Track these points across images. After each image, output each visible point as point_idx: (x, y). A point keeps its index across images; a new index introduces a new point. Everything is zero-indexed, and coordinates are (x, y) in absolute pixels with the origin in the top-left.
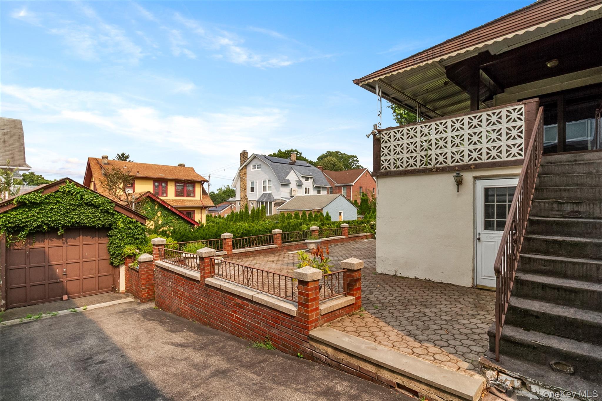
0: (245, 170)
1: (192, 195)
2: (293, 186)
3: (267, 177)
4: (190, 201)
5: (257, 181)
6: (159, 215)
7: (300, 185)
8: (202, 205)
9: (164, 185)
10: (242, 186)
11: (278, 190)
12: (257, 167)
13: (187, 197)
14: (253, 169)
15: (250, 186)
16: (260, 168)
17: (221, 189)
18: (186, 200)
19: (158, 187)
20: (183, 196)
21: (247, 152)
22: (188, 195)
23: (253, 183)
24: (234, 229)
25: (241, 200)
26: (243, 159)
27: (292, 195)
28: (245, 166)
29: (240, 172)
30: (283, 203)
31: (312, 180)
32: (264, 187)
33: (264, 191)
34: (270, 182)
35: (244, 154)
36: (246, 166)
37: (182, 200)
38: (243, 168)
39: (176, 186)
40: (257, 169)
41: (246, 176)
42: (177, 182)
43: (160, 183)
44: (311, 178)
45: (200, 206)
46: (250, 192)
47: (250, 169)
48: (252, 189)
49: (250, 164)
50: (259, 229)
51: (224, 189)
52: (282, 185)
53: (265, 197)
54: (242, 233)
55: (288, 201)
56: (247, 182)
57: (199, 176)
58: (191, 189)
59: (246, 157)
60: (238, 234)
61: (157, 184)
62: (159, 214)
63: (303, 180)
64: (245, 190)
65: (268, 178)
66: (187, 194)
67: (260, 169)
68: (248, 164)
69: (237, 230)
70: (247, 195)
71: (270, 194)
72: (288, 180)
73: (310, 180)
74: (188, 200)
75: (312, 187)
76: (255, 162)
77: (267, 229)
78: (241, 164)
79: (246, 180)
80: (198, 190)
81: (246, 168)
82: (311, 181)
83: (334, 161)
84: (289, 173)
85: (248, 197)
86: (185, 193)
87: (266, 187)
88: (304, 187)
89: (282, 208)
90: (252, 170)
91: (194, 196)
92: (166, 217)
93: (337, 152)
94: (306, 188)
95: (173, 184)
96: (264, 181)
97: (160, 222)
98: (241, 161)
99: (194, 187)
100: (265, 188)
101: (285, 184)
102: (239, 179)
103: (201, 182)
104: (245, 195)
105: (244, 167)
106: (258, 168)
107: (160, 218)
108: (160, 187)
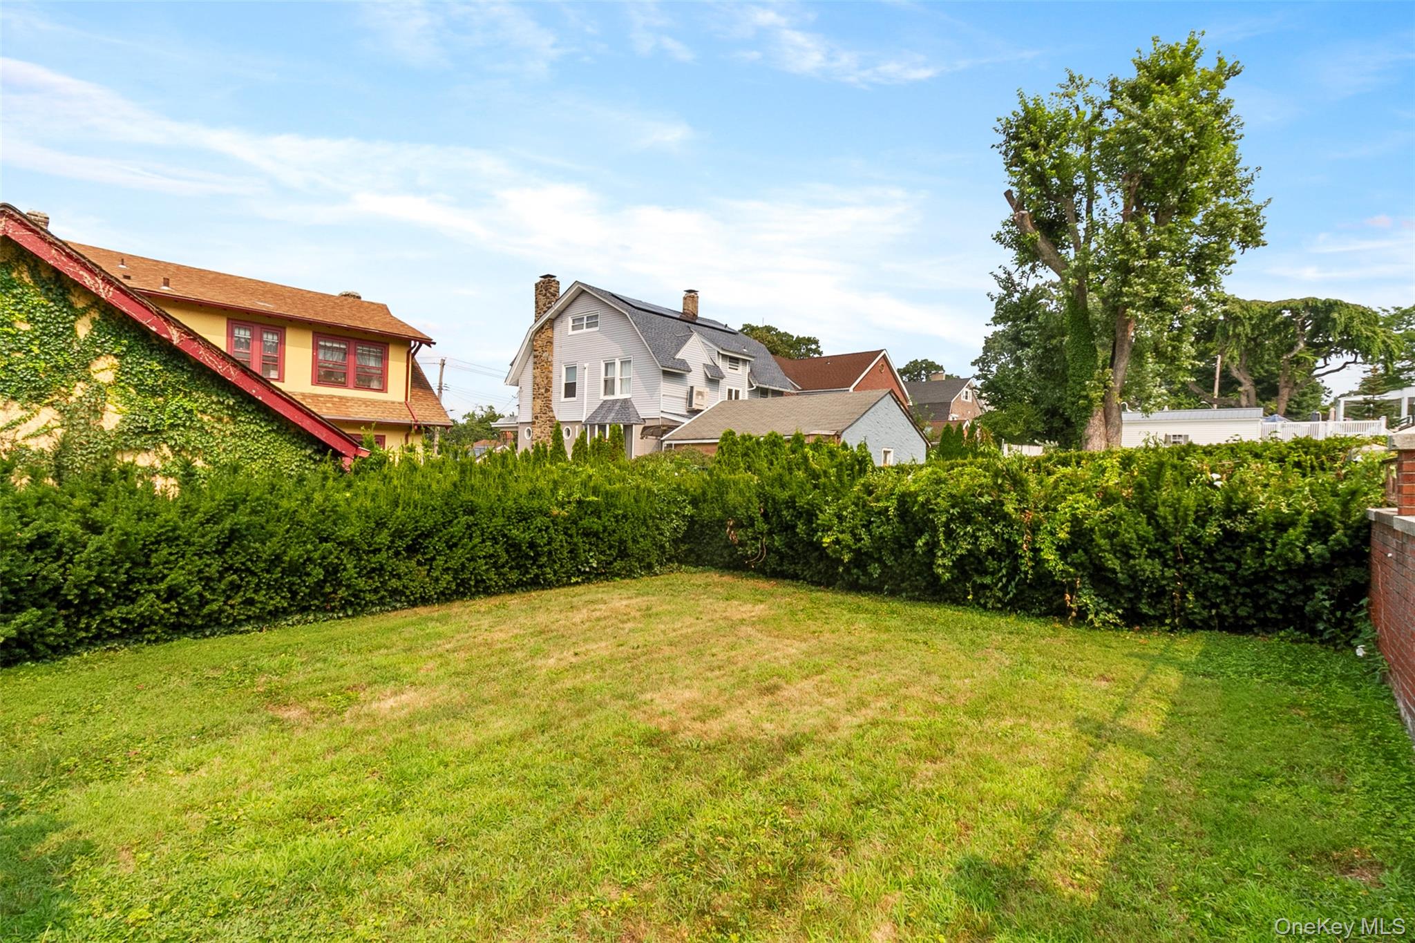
0: (549, 333)
1: (375, 385)
2: (696, 378)
3: (616, 351)
4: (365, 402)
5: (586, 365)
6: (106, 377)
7: (714, 380)
8: (408, 420)
9: (270, 338)
10: (538, 380)
11: (652, 390)
12: (585, 322)
13: (357, 387)
14: (574, 328)
15: (564, 381)
16: (596, 324)
17: (473, 415)
18: (353, 399)
19: (247, 344)
20: (343, 385)
21: (557, 279)
22: (363, 381)
23: (571, 370)
24: (539, 485)
25: (533, 423)
26: (542, 300)
27: (695, 407)
28: (549, 320)
29: (532, 340)
30: (672, 428)
31: (748, 369)
32: (606, 381)
33: (606, 393)
34: (626, 367)
35: (547, 286)
36: (551, 322)
37: (341, 398)
38: (542, 327)
39: (316, 347)
40: (585, 330)
41: (552, 351)
42: (322, 332)
43: (257, 329)
44: (745, 361)
45: (401, 421)
46: (563, 399)
47: (565, 330)
48: (570, 390)
49: (567, 313)
50: (650, 491)
51: (479, 413)
52: (665, 373)
53: (610, 410)
54: (579, 502)
55: (687, 422)
56: (555, 369)
57: (404, 325)
58: (372, 363)
59: (554, 295)
60: (562, 505)
61: (243, 334)
62: (104, 370)
63: (723, 366)
64: (547, 391)
65: (620, 353)
66: (358, 376)
67: (597, 329)
68: (560, 314)
69: (554, 491)
70: (554, 406)
71: (625, 401)
72: (683, 362)
73: (741, 367)
74: (359, 400)
75: (747, 389)
76: (583, 308)
77: (678, 489)
78: (538, 316)
79: (550, 363)
80: (397, 368)
81: (552, 328)
82: (743, 371)
83: (774, 342)
84: (686, 341)
85: (555, 413)
86: (351, 375)
87: (613, 380)
88: (725, 385)
89: (683, 436)
90: (571, 332)
91: (383, 389)
92: (154, 392)
93: (769, 329)
94: (730, 391)
95: (308, 339)
96: (607, 365)
97: (111, 420)
98: (537, 307)
99: (384, 358)
100: (609, 386)
101: (674, 373)
102: (531, 360)
103: (409, 342)
104: (548, 407)
105: (545, 323)
106: (589, 326)
107: (113, 395)
108: (257, 344)
